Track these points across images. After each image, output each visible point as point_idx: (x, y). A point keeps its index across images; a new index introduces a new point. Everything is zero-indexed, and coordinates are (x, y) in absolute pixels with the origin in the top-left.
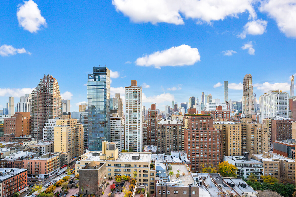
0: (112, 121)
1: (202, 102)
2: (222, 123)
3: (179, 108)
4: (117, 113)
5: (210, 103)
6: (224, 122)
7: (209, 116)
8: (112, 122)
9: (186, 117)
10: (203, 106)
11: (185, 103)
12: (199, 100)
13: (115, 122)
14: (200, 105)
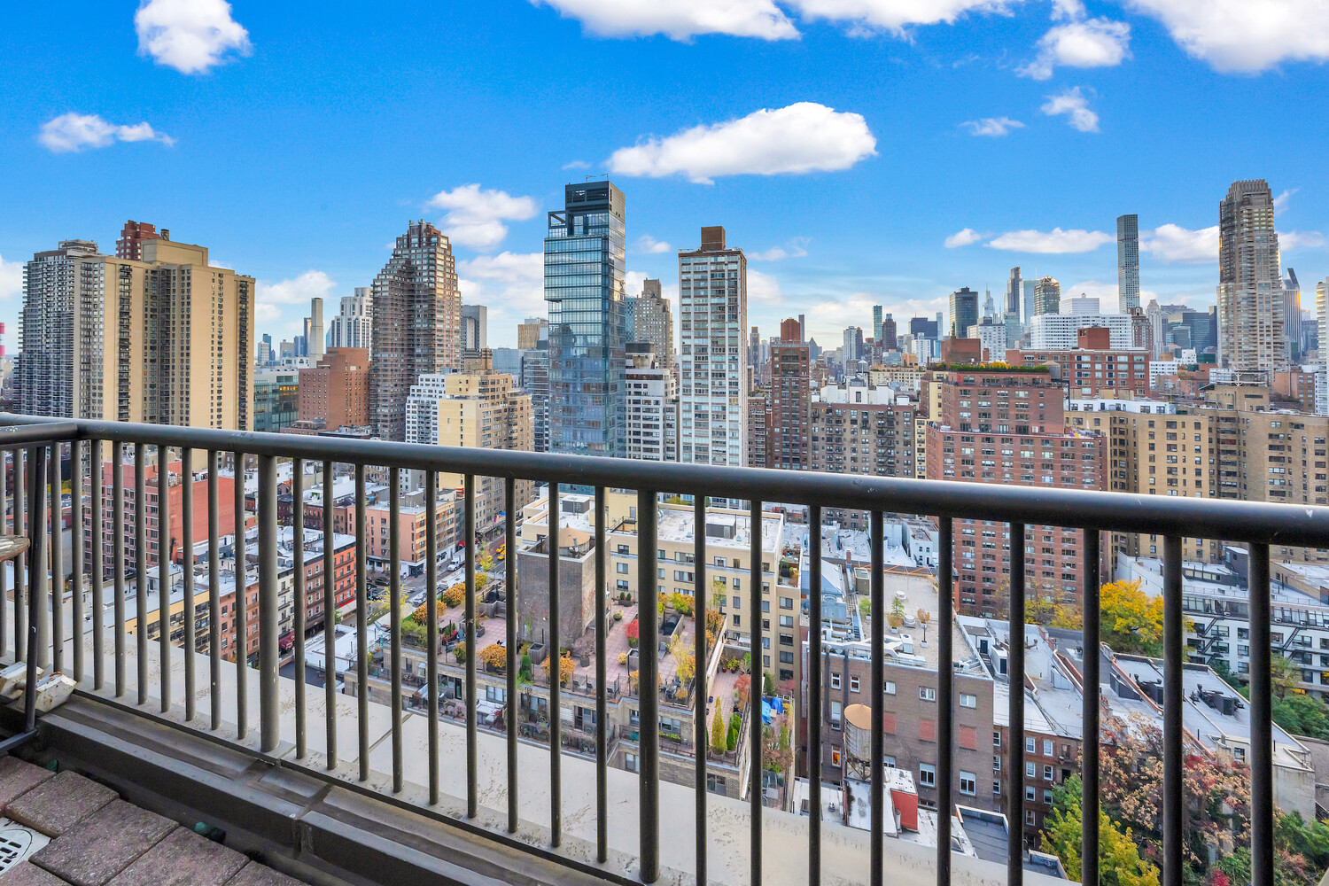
0: (632, 386)
1: (1010, 310)
2: (1107, 407)
3: (901, 337)
4: (651, 356)
5: (1047, 315)
6: (1121, 402)
7: (1044, 371)
8: (633, 390)
9: (935, 377)
10: (1017, 326)
11: (932, 318)
12: (996, 304)
13: (643, 390)
14: (1001, 324)
